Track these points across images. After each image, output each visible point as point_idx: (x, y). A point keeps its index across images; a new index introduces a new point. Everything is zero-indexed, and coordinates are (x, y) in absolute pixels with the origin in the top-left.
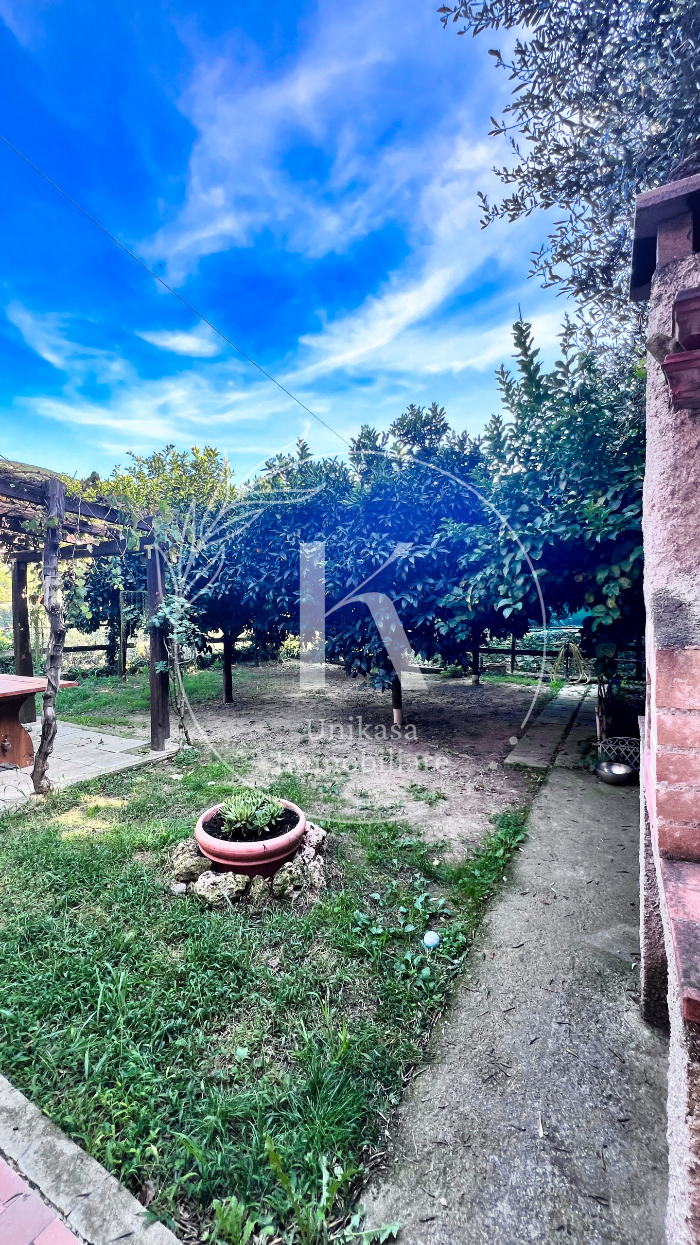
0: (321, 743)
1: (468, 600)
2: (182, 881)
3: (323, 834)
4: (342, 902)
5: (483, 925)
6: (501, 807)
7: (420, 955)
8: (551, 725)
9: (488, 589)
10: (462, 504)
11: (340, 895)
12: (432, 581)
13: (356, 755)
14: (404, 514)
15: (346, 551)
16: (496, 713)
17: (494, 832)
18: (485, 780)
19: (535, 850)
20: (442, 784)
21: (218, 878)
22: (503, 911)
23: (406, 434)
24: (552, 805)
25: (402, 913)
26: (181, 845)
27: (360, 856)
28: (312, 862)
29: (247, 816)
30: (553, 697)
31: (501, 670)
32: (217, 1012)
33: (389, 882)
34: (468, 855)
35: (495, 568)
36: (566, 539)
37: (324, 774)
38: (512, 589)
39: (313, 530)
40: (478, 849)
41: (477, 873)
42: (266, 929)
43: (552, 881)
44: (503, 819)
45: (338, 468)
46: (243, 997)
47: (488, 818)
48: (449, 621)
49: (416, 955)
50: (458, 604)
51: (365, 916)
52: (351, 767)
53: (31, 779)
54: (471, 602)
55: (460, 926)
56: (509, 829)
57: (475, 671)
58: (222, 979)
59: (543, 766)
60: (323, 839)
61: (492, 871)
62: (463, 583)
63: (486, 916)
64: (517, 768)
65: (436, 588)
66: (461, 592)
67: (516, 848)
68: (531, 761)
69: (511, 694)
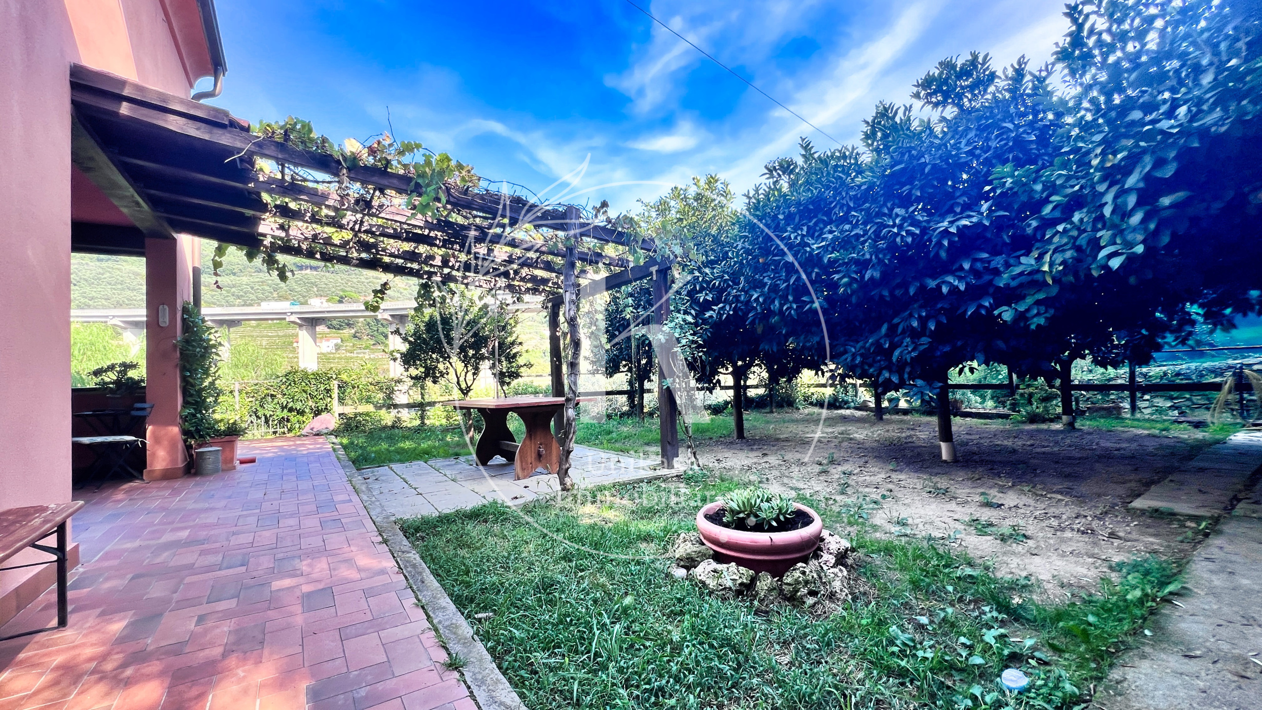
0: (845, 473)
1: (1046, 268)
2: (683, 567)
3: (845, 544)
4: (873, 615)
5: (1111, 681)
6: (1130, 555)
7: (996, 694)
8: (1219, 470)
9: (1078, 249)
10: (1027, 152)
11: (870, 607)
12: (985, 255)
13: (891, 486)
14: (938, 179)
15: (862, 239)
16: (1107, 457)
17: (1119, 580)
18: (1095, 524)
19: (1207, 607)
20: (1022, 523)
21: (720, 567)
22: (1150, 671)
23: (935, 93)
24: (1234, 558)
25: (963, 644)
26: (683, 535)
27: (899, 580)
28: (832, 570)
29: (752, 506)
30: (1218, 442)
31: (1114, 412)
32: (713, 687)
33: (941, 609)
34: (1074, 600)
35: (1088, 212)
36: (1223, 129)
37: (849, 501)
38: (1121, 232)
39: (822, 226)
40: (1090, 595)
41: (1091, 619)
42: (774, 626)
43: (1252, 650)
44: (1135, 567)
45: (847, 153)
46: (744, 679)
47: (1106, 564)
48: (1016, 303)
49: (989, 692)
50: (1029, 278)
51: (907, 635)
52: (884, 497)
53: (558, 480)
54: (1051, 271)
55: (1063, 673)
56: (1149, 578)
57: (1067, 410)
58: (720, 657)
59: (1209, 514)
60: (847, 550)
61: (1120, 620)
62: (1035, 254)
63: (1114, 671)
64: (1156, 514)
65: (993, 264)
66: (1033, 262)
67: (1166, 600)
68: (1182, 507)
69: (1135, 438)
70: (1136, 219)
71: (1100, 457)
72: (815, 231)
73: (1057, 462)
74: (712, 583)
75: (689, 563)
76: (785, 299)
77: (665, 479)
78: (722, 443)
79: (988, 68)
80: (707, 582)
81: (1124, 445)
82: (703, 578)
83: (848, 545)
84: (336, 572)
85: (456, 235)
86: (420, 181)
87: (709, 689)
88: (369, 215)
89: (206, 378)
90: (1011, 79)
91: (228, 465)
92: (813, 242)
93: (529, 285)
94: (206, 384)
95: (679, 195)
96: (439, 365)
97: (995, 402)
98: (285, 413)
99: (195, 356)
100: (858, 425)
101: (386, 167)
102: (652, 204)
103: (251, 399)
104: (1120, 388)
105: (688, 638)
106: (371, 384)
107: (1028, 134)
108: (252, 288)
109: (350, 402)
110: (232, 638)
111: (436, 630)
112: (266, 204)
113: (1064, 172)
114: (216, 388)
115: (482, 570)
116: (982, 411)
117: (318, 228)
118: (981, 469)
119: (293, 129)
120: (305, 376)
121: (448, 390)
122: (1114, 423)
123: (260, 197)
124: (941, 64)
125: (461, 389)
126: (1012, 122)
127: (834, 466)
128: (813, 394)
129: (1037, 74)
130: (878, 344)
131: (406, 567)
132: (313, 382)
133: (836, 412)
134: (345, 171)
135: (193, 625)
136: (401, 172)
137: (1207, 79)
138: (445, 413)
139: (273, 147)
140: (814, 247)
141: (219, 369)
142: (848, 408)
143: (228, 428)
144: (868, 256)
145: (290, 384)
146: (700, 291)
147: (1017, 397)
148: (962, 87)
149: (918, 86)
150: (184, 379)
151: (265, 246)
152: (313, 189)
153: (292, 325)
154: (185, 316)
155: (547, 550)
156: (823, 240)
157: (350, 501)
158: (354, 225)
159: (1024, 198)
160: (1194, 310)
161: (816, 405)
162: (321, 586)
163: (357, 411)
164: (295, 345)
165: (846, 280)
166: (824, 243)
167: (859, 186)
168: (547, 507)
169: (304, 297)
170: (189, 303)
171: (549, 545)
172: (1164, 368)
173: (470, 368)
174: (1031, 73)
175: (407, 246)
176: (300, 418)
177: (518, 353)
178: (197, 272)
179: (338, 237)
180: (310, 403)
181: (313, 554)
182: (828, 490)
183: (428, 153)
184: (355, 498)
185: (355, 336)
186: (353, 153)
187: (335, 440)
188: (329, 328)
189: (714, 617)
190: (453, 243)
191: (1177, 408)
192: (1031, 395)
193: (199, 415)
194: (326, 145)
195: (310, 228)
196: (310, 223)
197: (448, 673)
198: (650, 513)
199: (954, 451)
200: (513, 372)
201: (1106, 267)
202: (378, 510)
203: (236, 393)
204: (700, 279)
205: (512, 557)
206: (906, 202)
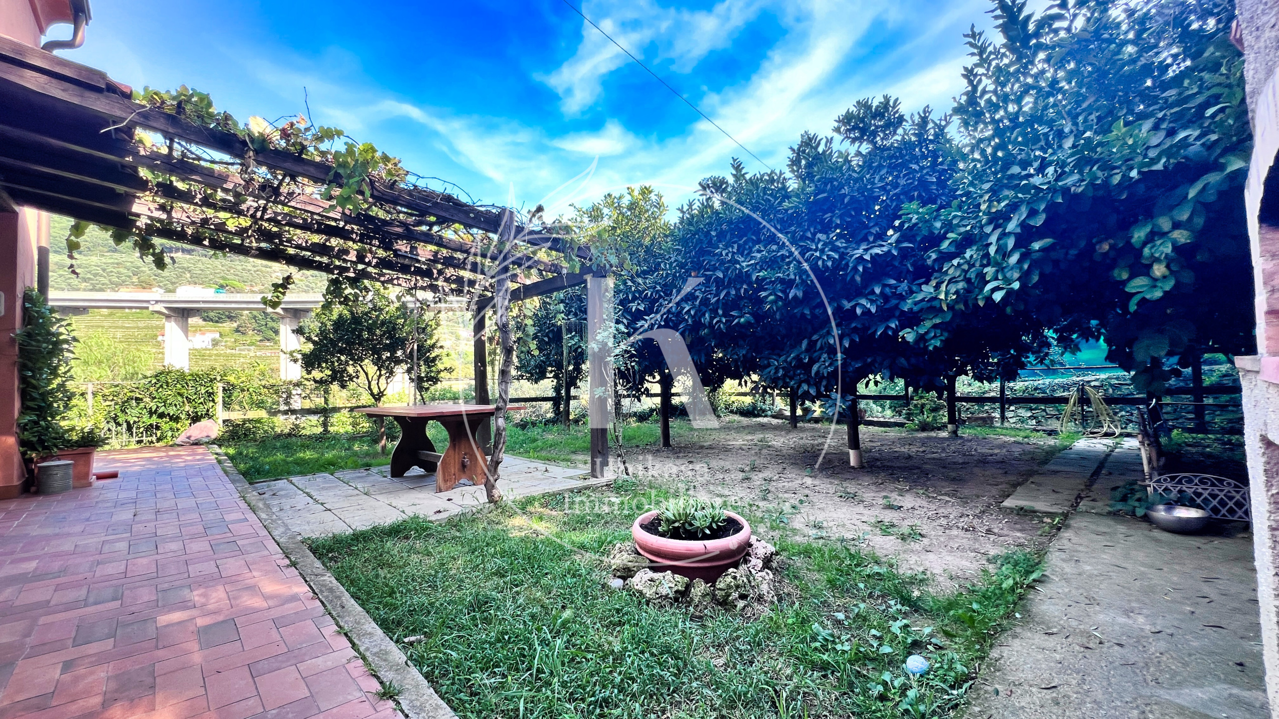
0: (765, 480)
1: (942, 296)
2: (619, 577)
3: (771, 549)
4: (797, 614)
5: (991, 659)
6: (1003, 549)
7: (903, 678)
8: (1067, 472)
9: (968, 281)
10: (928, 191)
11: (795, 608)
12: (893, 282)
13: (807, 492)
14: (854, 209)
15: (787, 260)
16: (984, 461)
17: (995, 571)
18: (976, 522)
19: (1060, 591)
20: (918, 523)
21: (657, 576)
22: (1020, 648)
23: (854, 129)
24: (1081, 548)
25: (874, 636)
26: (618, 545)
27: (817, 579)
28: (760, 574)
29: (687, 515)
30: (1065, 448)
31: (987, 422)
32: (655, 694)
33: (854, 605)
34: (961, 590)
35: (977, 250)
36: (1080, 189)
37: (771, 506)
38: (1003, 269)
39: (751, 244)
40: (973, 586)
41: (975, 606)
42: (708, 630)
43: (1094, 625)
44: (1007, 559)
45: (775, 178)
46: (683, 683)
47: (985, 557)
48: (917, 326)
49: (896, 677)
50: (929, 305)
51: (827, 631)
52: (801, 502)
53: (485, 493)
54: (946, 299)
55: (956, 657)
56: (1017, 568)
57: (952, 420)
58: (660, 664)
59: (1061, 511)
60: (772, 554)
61: (997, 606)
62: (933, 283)
63: (993, 651)
64: (1022, 512)
65: (899, 291)
66: (932, 290)
67: (1030, 587)
68: (1041, 505)
69: (1003, 446)
70: (1014, 259)
71: (979, 461)
72: (745, 249)
73: (944, 467)
74: (649, 593)
75: (626, 573)
76: (714, 312)
77: (594, 489)
78: (649, 451)
79: (897, 112)
80: (644, 591)
81: (996, 451)
82: (640, 587)
83: (773, 550)
84: (238, 602)
85: (377, 230)
86: (341, 171)
87: (651, 697)
88: (274, 202)
89: (54, 379)
90: (917, 125)
91: (82, 481)
92: (743, 259)
93: (453, 286)
94: (54, 385)
95: (613, 203)
96: (348, 368)
97: (893, 411)
98: (154, 420)
99: (40, 352)
100: (777, 432)
101: (301, 153)
102: (584, 210)
103: (108, 403)
104: (992, 400)
105: (630, 648)
106: (264, 387)
107: (931, 175)
108: (104, 270)
109: (237, 407)
110: (113, 685)
111: (364, 658)
112: (147, 182)
113: (959, 214)
114: (67, 391)
115: (408, 591)
116: (882, 420)
117: (210, 213)
118: (883, 474)
119: (188, 101)
120: (181, 377)
121: (356, 395)
122: (988, 430)
123: (136, 171)
124: (858, 102)
125: (372, 394)
126: (917, 163)
127: (756, 473)
128: (733, 402)
129: (938, 122)
130: (798, 358)
131: (321, 591)
132: (191, 383)
133: (754, 419)
134: (251, 153)
135: (59, 671)
136: (318, 159)
137: (1068, 143)
138: (351, 420)
139: (162, 119)
140: (744, 264)
141: (72, 368)
142: (766, 416)
143: (83, 437)
144: (792, 277)
145: (161, 386)
146: (633, 301)
147: (911, 407)
148: (877, 127)
149: (839, 121)
150: (23, 380)
151: (138, 228)
152: (207, 169)
153: (157, 315)
154: (27, 305)
155: (478, 566)
156: (752, 258)
157: (246, 520)
158: (255, 212)
159: (925, 232)
160: (1050, 333)
161: (736, 413)
162: (221, 618)
163: (246, 417)
164: (160, 338)
165: (772, 297)
166: (752, 262)
167: (786, 210)
168: (473, 521)
169: (173, 283)
170: (33, 290)
171: (479, 561)
172: (1026, 383)
173: (383, 372)
174: (933, 121)
175: (316, 238)
176: (174, 425)
177: (438, 356)
178: (43, 253)
179: (232, 224)
180: (187, 408)
181: (207, 582)
182: (751, 496)
183: (350, 141)
184: (251, 516)
185: (237, 331)
186: (261, 134)
187: (218, 450)
188: (205, 320)
189: (652, 625)
190: (371, 238)
191: (1035, 418)
192: (923, 406)
193: (43, 423)
194: (230, 122)
195: (199, 211)
196: (201, 206)
197: (382, 702)
198: (581, 523)
199: (860, 457)
200: (433, 377)
201: (989, 299)
202: (282, 529)
203: (89, 396)
204: (633, 289)
205: (440, 575)
206: (826, 228)
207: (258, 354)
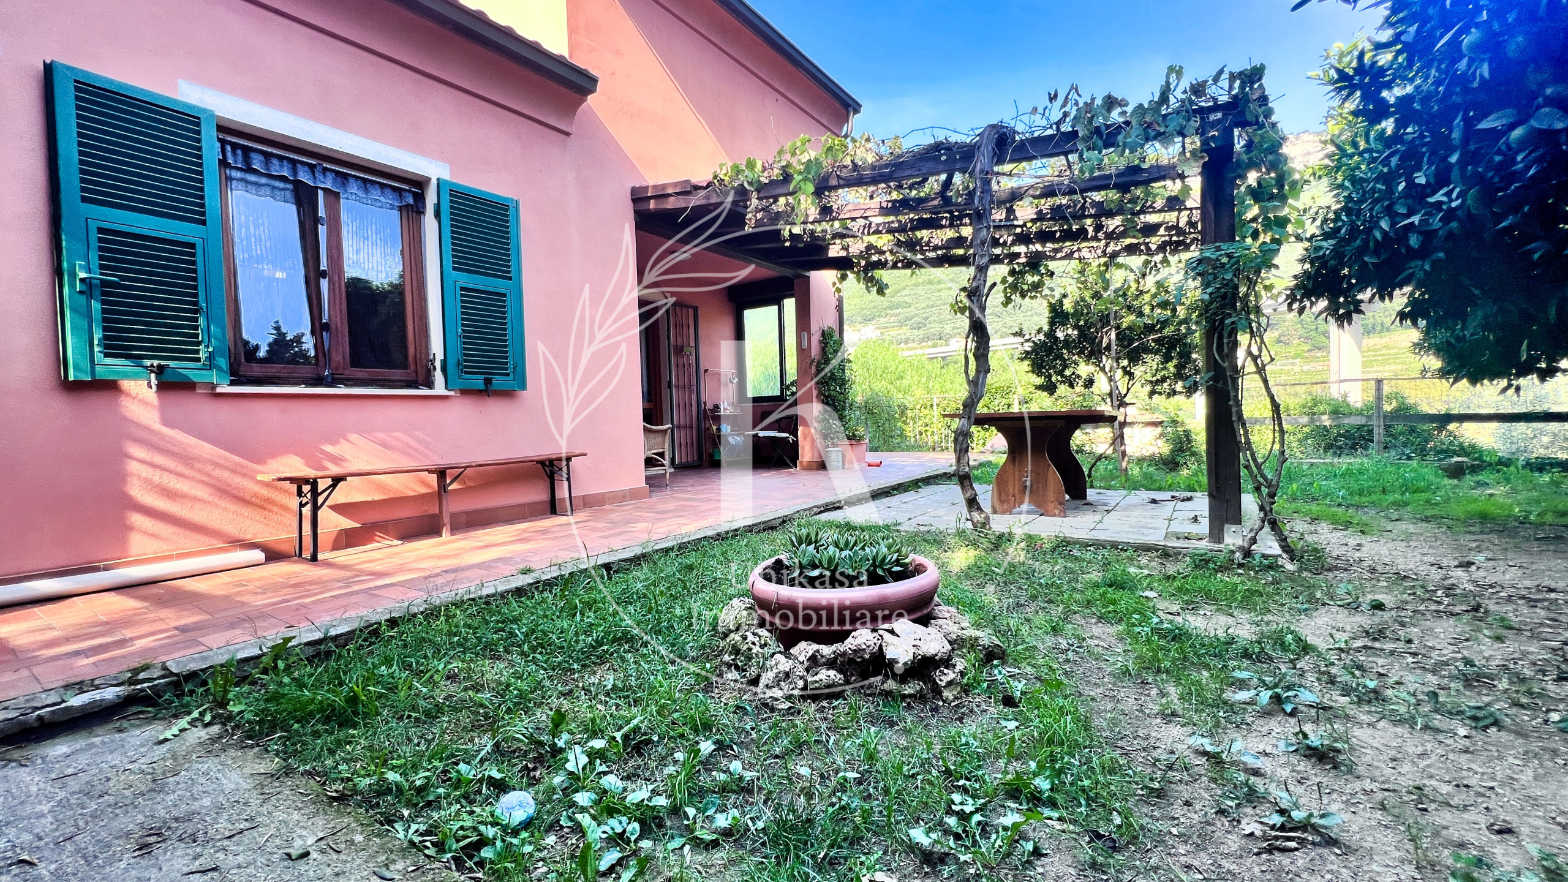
154: (822, 338)
207: (1305, 368)
